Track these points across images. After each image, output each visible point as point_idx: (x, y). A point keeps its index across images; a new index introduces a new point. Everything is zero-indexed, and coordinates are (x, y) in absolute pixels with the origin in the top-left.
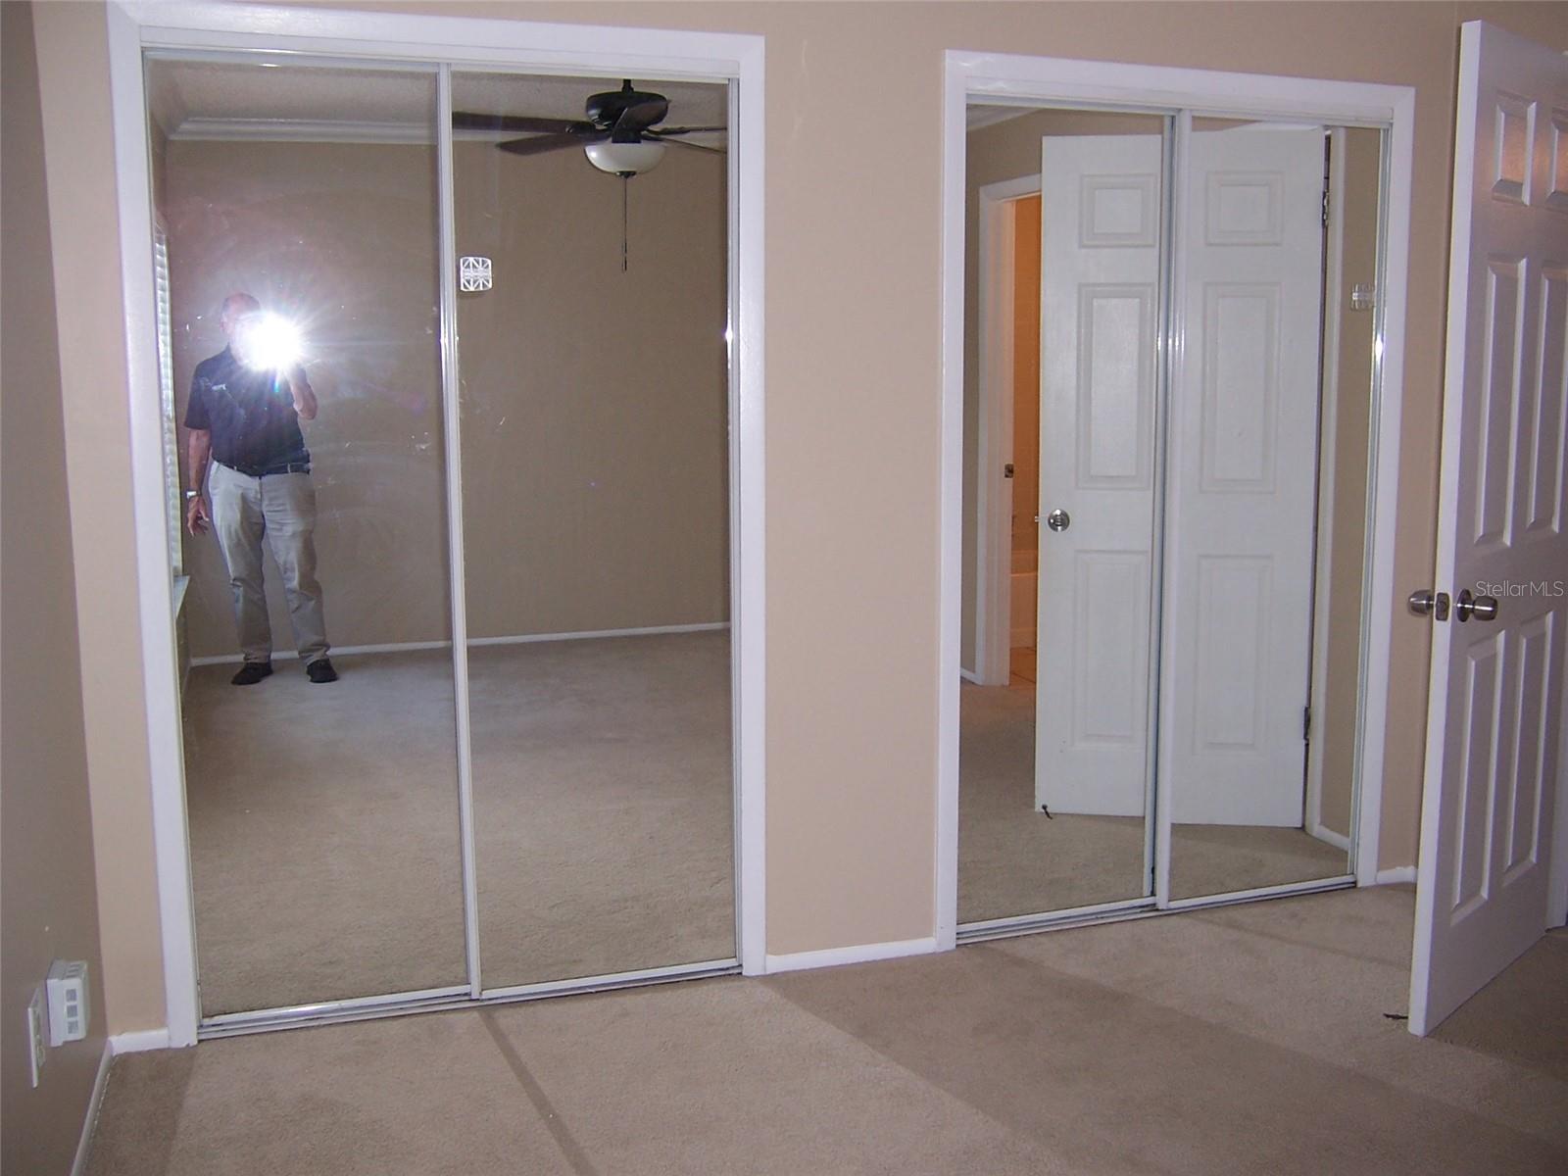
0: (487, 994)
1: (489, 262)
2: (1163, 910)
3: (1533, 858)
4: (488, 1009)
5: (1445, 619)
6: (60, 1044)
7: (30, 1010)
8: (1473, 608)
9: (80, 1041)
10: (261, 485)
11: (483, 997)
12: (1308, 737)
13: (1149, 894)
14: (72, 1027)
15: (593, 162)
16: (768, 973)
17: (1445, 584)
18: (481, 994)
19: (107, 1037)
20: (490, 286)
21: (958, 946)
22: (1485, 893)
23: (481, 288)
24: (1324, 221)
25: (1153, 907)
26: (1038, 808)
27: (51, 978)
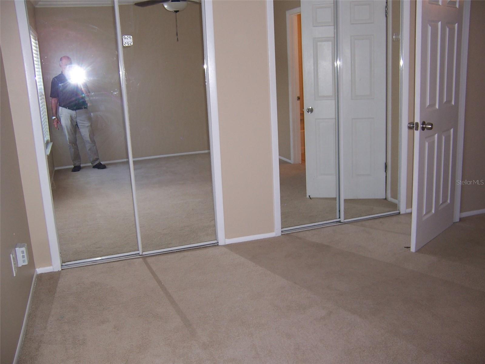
0: (144, 253)
1: (131, 37)
2: (342, 222)
3: (449, 201)
4: (144, 257)
5: (418, 130)
6: (21, 266)
7: (11, 255)
8: (426, 127)
9: (26, 265)
10: (76, 113)
11: (143, 254)
12: (387, 171)
13: (338, 218)
14: (24, 261)
15: (166, 8)
16: (226, 244)
17: (417, 120)
18: (142, 253)
19: (35, 269)
20: (132, 44)
21: (282, 235)
22: (433, 211)
23: (130, 45)
24: (386, 15)
25: (340, 222)
26: (308, 197)
27: (17, 248)
